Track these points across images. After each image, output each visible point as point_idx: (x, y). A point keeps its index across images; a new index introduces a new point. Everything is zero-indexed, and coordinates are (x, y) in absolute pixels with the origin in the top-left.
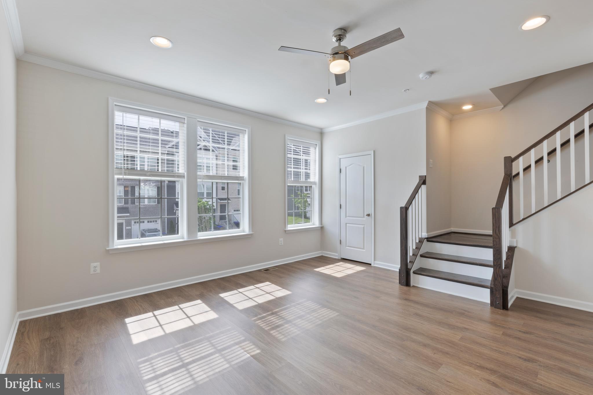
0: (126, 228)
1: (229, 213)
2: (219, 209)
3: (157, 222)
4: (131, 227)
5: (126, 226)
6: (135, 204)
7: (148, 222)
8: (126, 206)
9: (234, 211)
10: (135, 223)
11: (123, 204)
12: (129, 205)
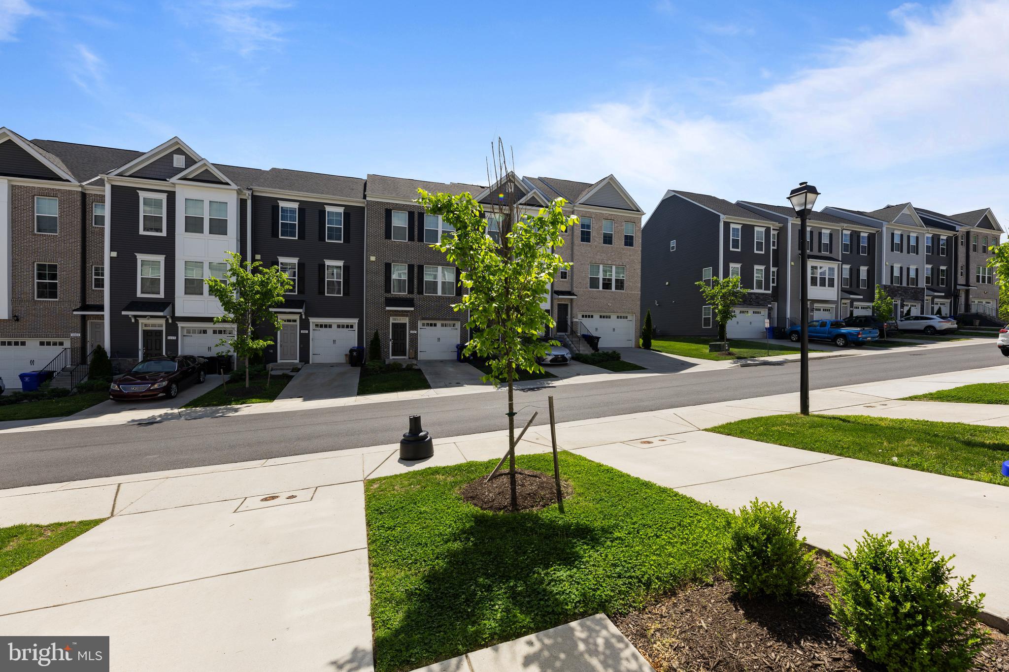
0: (409, 332)
1: (575, 320)
2: (557, 310)
3: (456, 327)
4: (417, 331)
5: (411, 329)
6: (423, 294)
7: (442, 325)
8: (411, 296)
9: (583, 316)
10: (423, 325)
11: (407, 293)
12: (415, 296)
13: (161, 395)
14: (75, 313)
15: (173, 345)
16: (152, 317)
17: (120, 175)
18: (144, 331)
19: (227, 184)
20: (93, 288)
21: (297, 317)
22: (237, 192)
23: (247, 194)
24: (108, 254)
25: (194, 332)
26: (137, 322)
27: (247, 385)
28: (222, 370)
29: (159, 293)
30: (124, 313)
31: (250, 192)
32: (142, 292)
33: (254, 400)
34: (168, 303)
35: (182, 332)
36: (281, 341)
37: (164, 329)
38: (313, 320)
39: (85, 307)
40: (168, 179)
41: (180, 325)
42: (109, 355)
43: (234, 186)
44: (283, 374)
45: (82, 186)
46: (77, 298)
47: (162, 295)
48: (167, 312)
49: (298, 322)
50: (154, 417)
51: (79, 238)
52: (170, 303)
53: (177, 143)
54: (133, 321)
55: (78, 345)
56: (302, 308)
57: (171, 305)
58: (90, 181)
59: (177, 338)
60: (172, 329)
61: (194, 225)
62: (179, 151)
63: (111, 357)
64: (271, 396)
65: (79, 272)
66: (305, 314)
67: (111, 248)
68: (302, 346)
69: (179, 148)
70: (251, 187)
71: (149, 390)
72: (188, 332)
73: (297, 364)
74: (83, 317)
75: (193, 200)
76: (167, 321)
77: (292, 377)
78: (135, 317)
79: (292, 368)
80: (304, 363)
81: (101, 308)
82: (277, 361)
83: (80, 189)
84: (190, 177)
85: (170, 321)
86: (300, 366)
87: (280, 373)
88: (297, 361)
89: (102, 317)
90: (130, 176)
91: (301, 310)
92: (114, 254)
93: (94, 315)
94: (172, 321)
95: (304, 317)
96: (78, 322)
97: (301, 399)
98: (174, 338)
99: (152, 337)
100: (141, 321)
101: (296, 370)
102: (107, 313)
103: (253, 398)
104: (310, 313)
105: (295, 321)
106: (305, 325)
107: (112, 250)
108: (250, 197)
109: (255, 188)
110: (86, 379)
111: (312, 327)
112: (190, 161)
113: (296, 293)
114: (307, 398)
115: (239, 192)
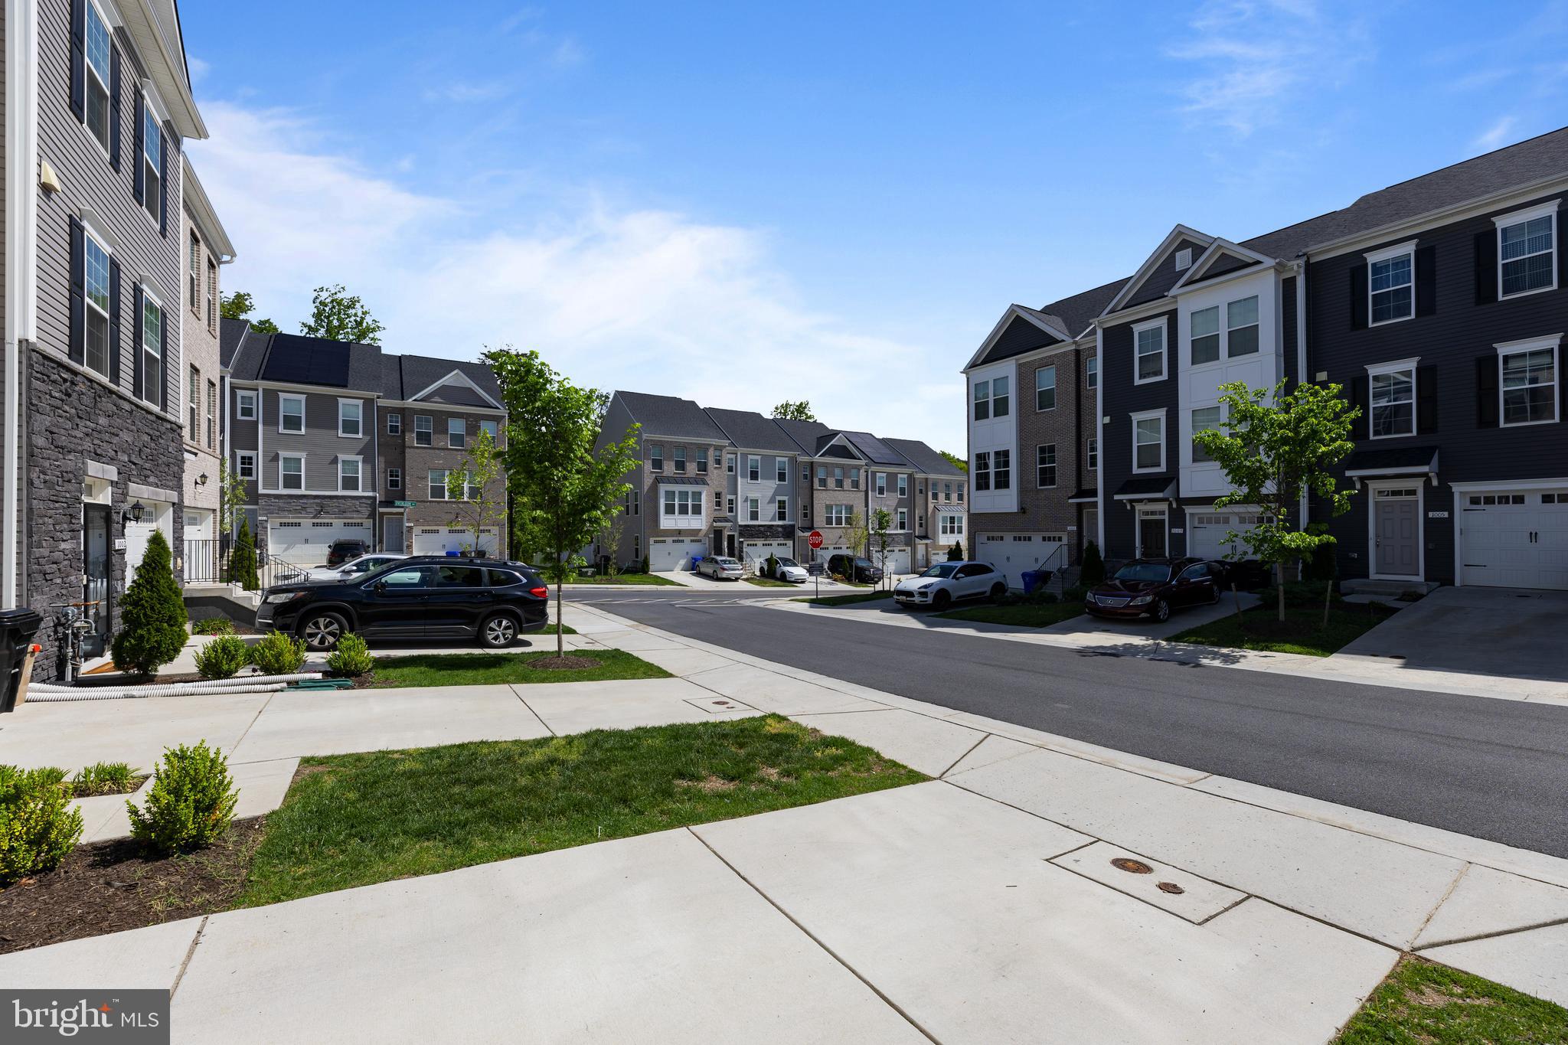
13: (1143, 615)
14: (1070, 501)
15: (1179, 542)
16: (1151, 500)
17: (1112, 311)
18: (1143, 522)
19: (1258, 262)
20: (1089, 469)
21: (1418, 484)
22: (1276, 269)
23: (1295, 267)
24: (1101, 420)
25: (1209, 521)
26: (1133, 508)
27: (1282, 616)
28: (1233, 585)
29: (1159, 465)
30: (1116, 497)
31: (1301, 262)
32: (1139, 466)
33: (1288, 647)
34: (1171, 477)
35: (1191, 521)
36: (1377, 536)
37: (1166, 517)
38: (1458, 488)
39: (1081, 493)
40: (1166, 294)
41: (1189, 510)
42: (1102, 554)
43: (1269, 262)
44: (1372, 603)
45: (1075, 343)
46: (1073, 482)
47: (1163, 468)
48: (1167, 493)
49: (1420, 496)
50: (1115, 647)
51: (1073, 408)
52: (1174, 478)
53: (1180, 233)
54: (1129, 507)
55: (1074, 541)
56: (1428, 463)
57: (1175, 481)
58: (1085, 333)
59: (1185, 531)
60: (1178, 518)
61: (1205, 350)
62: (1184, 244)
63: (1105, 558)
64: (1327, 646)
65: (1074, 450)
66: (1438, 475)
67: (1104, 412)
68: (1430, 546)
69: (1184, 240)
70: (1304, 251)
71: (1128, 606)
72: (1201, 521)
73: (1418, 584)
74: (1079, 505)
75: (1202, 311)
76: (1170, 505)
77: (1394, 611)
78: (1131, 501)
79: (1400, 591)
80: (1438, 584)
81: (1094, 493)
82: (1367, 576)
83: (1073, 347)
84: (1197, 277)
85: (1174, 506)
86: (1424, 590)
87: (1364, 599)
88: (1421, 578)
89: (1095, 505)
90: (1123, 309)
91: (1425, 469)
92: (1107, 420)
93: (1089, 502)
94: (1177, 505)
95: (1435, 483)
96: (1074, 511)
97: (1398, 662)
98: (1180, 531)
99: (1152, 528)
100: (1138, 507)
101: (1412, 596)
102: (1100, 499)
103: (1286, 642)
104: (1452, 471)
105: (1413, 492)
106: (1439, 498)
107: (1104, 415)
108: (1302, 270)
109: (1312, 249)
110: (1078, 584)
111: (1458, 504)
112: (1198, 250)
113: (1414, 433)
114: (1413, 661)
115: (1279, 269)
